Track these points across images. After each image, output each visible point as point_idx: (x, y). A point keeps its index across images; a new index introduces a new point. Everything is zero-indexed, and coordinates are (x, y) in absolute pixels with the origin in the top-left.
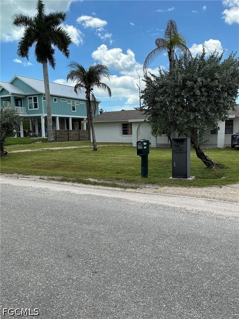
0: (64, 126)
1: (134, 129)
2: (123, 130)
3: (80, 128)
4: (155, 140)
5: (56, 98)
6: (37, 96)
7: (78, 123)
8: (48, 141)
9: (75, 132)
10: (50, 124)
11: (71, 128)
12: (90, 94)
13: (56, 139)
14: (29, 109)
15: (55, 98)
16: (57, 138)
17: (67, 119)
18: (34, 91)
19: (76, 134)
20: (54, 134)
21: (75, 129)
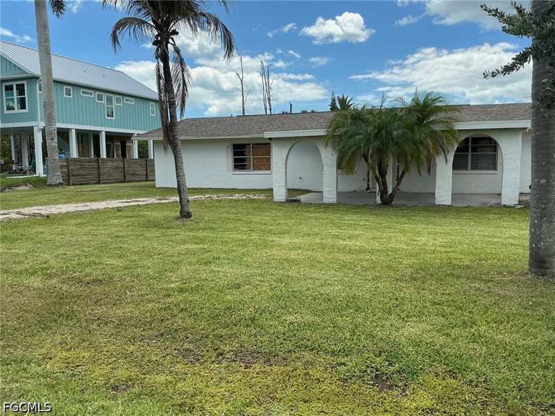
0: (89, 151)
1: (278, 155)
2: (235, 159)
3: (124, 155)
4: (335, 185)
5: (70, 88)
6: (24, 82)
7: (119, 144)
8: (48, 186)
9: (115, 164)
10: (53, 143)
11: (104, 154)
12: (169, 45)
13: (69, 180)
14: (6, 112)
15: (68, 87)
16: (71, 178)
17: (96, 135)
18: (18, 71)
19: (117, 168)
20: (62, 167)
21: (114, 157)
